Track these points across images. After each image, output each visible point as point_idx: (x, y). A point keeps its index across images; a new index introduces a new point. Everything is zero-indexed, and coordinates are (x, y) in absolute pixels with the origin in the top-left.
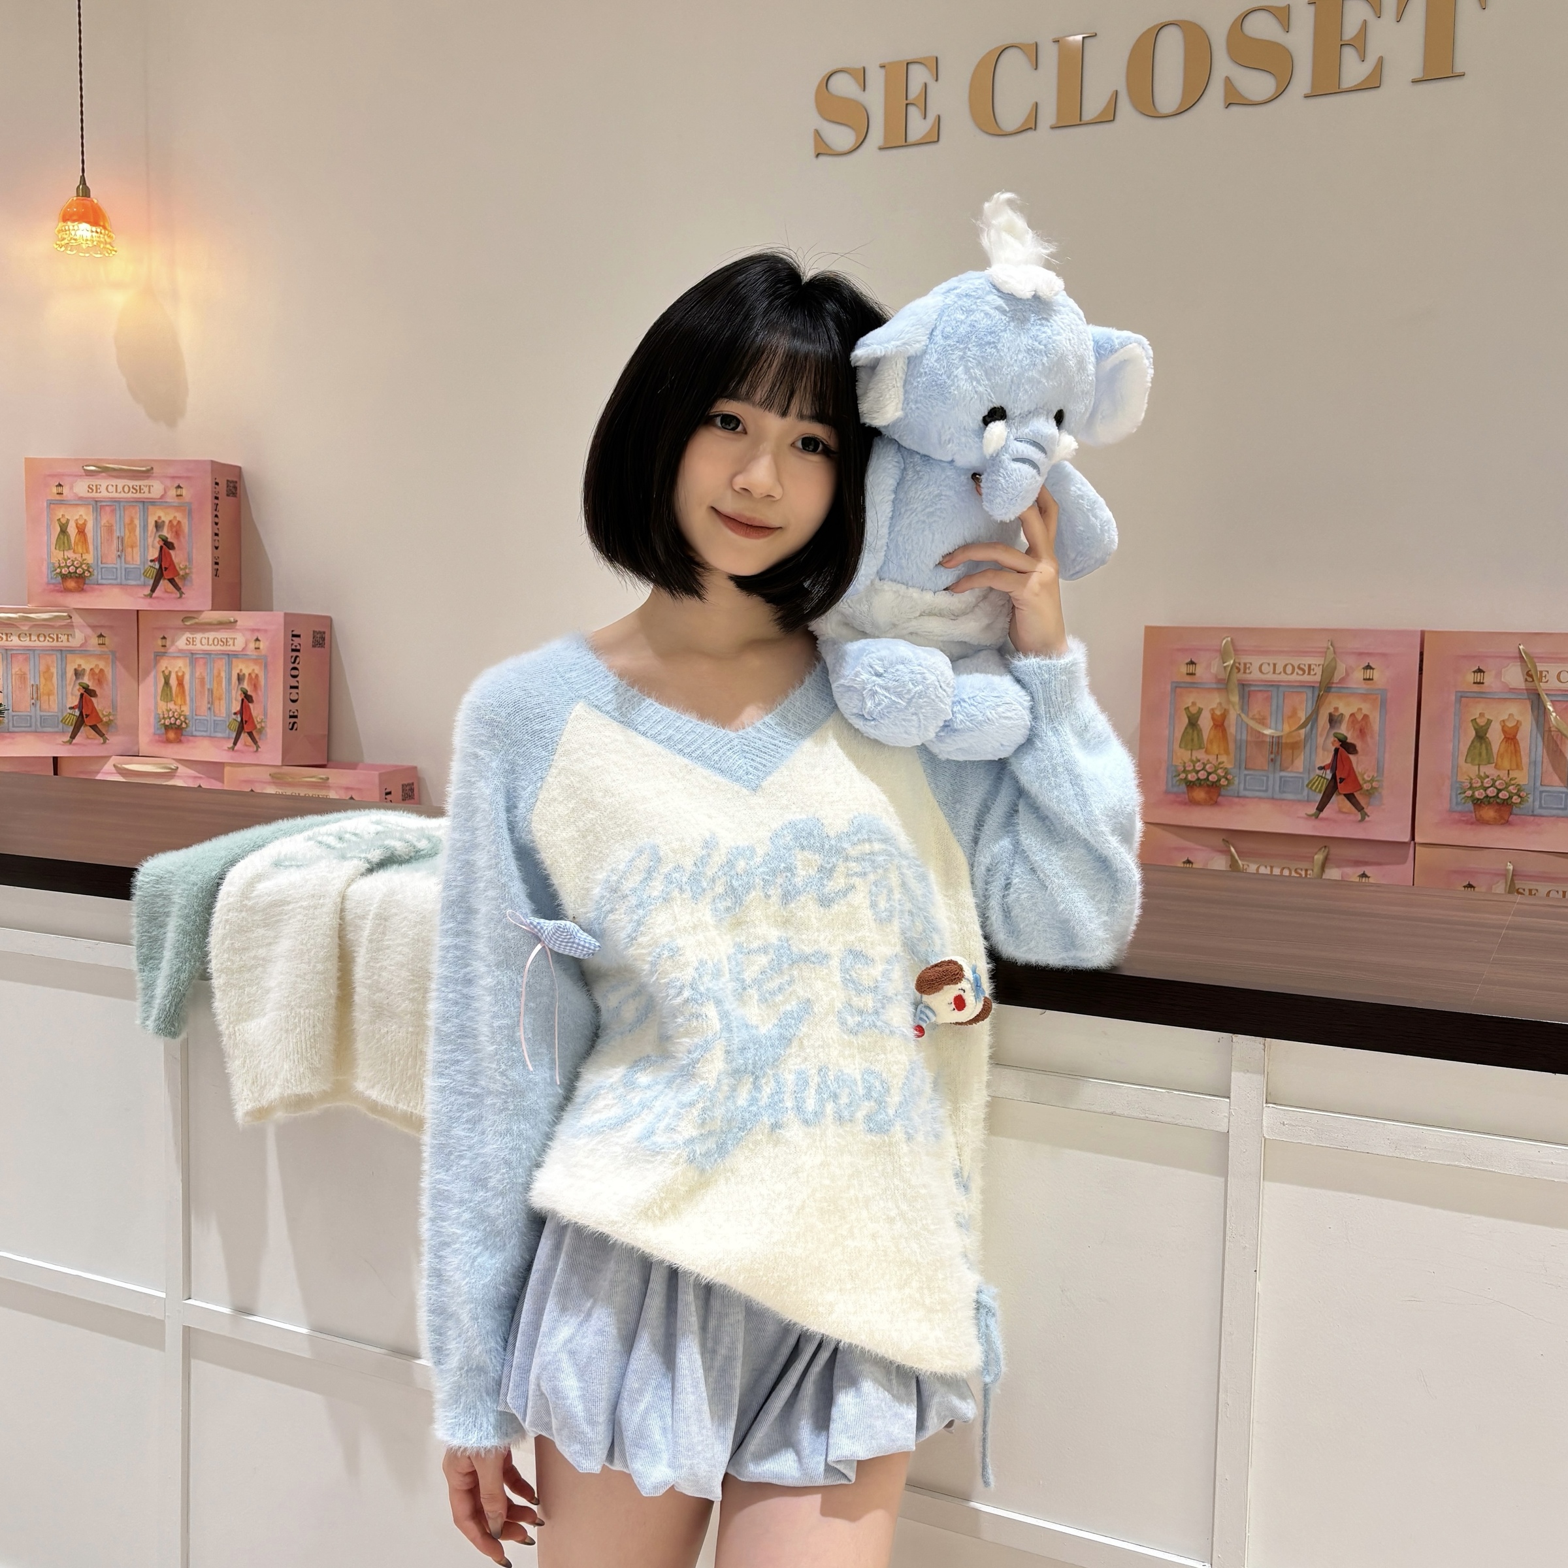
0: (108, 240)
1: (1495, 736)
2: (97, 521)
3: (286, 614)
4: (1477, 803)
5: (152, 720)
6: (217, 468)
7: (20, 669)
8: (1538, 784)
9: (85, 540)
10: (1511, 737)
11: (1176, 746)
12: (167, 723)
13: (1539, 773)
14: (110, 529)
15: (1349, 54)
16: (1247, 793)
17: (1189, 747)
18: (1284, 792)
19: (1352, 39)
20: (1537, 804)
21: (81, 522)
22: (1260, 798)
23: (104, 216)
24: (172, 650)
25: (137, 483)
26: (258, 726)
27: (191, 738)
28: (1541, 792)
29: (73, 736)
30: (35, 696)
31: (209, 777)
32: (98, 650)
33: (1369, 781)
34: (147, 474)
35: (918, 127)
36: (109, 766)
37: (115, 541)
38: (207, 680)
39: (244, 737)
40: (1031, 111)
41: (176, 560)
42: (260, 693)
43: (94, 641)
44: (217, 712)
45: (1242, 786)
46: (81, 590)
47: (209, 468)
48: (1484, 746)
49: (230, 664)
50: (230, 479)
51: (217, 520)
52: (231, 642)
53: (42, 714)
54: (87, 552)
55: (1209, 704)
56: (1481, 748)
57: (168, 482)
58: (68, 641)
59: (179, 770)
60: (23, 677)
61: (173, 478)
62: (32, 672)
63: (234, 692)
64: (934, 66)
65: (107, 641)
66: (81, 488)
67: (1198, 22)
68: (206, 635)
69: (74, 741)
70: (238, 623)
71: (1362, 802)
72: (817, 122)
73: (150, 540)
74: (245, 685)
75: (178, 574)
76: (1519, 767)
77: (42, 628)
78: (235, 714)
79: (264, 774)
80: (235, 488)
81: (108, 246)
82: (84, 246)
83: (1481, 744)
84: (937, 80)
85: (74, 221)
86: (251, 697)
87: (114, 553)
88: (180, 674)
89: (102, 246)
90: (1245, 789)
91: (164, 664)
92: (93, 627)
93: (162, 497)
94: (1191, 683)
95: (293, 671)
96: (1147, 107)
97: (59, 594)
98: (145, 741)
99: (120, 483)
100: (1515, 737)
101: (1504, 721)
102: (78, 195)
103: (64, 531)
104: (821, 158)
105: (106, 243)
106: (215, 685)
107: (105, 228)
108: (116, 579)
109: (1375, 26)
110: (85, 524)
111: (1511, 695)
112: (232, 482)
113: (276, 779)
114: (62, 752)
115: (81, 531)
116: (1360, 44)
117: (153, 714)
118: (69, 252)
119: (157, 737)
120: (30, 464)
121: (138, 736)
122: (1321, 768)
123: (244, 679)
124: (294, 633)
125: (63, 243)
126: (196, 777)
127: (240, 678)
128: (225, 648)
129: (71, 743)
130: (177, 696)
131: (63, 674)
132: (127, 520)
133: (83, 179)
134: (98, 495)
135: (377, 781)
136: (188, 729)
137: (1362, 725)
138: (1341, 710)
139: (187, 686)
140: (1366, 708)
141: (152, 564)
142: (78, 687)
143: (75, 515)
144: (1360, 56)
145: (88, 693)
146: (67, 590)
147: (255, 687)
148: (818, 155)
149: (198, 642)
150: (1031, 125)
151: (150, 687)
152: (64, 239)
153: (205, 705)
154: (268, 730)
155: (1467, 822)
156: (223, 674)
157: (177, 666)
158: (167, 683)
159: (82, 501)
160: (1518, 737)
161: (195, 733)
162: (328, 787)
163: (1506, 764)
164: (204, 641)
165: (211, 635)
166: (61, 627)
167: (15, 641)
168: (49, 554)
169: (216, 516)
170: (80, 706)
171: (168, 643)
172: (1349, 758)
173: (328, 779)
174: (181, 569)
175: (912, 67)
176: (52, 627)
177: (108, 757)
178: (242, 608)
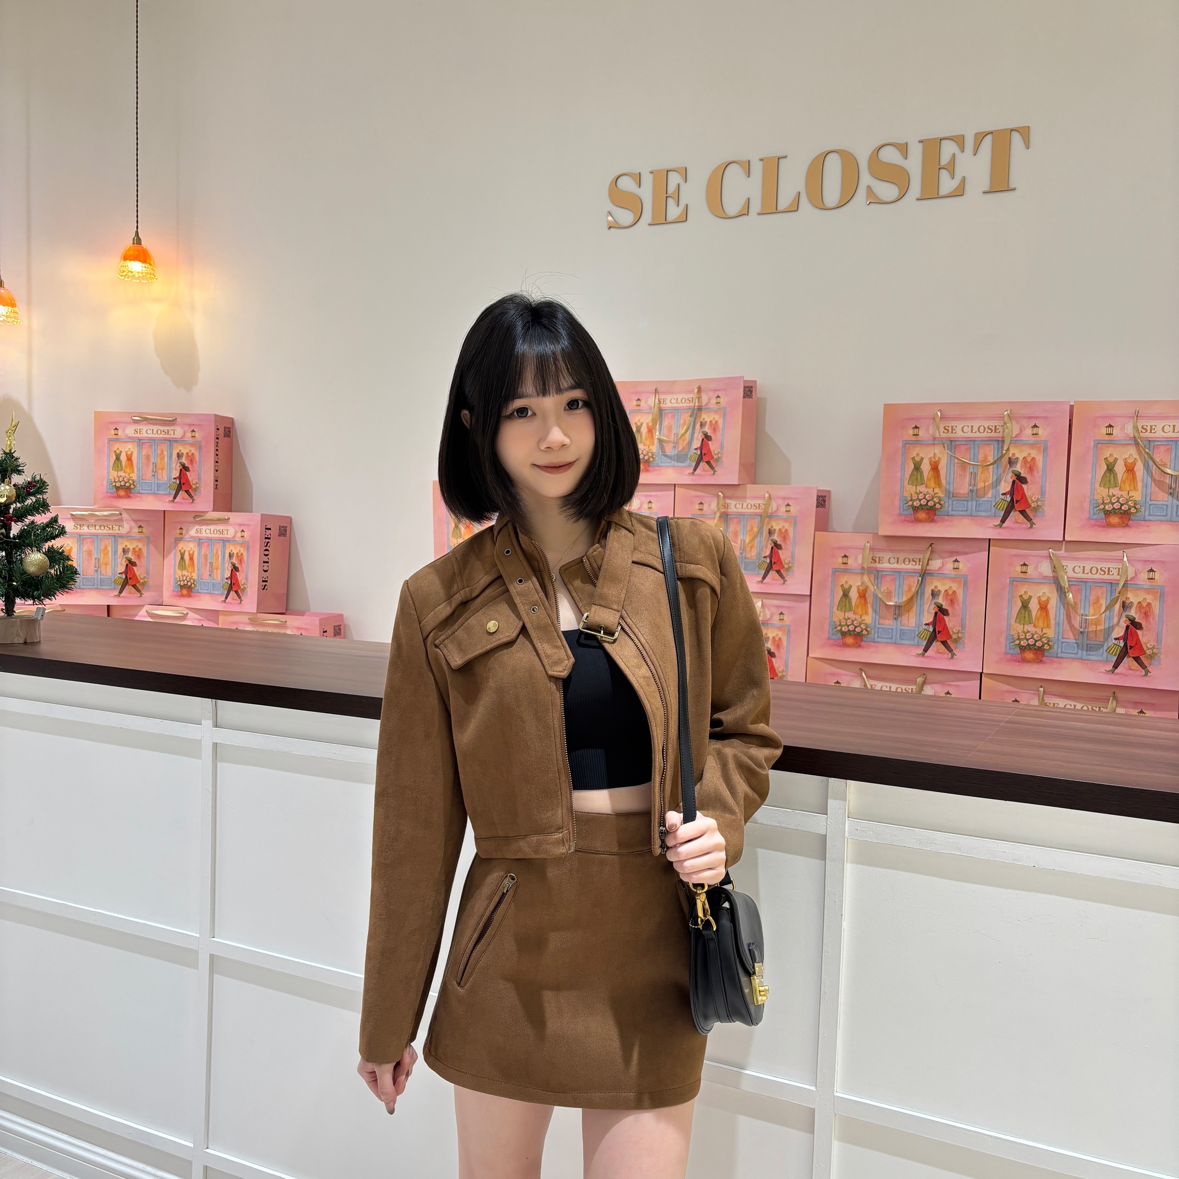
0: (152, 272)
1: (1034, 606)
2: (139, 452)
3: (262, 515)
4: (1023, 649)
5: (172, 582)
6: (218, 419)
7: (88, 548)
8: (1060, 637)
9: (132, 465)
10: (1044, 607)
11: (835, 609)
12: (182, 583)
13: (1061, 630)
14: (148, 457)
15: (944, 174)
16: (880, 640)
17: (843, 610)
18: (903, 639)
19: (945, 165)
20: (1059, 650)
21: (129, 453)
22: (888, 643)
23: (149, 256)
24: (187, 536)
25: (166, 428)
26: (242, 587)
27: (197, 594)
28: (1062, 643)
29: (121, 592)
30: (97, 565)
31: (209, 620)
32: (139, 536)
33: (956, 633)
34: (172, 422)
35: (674, 212)
36: (143, 612)
37: (151, 465)
38: (209, 557)
39: (232, 593)
40: (746, 202)
41: (190, 479)
42: (243, 565)
43: (136, 530)
44: (215, 576)
45: (876, 635)
46: (128, 496)
47: (214, 419)
48: (1027, 612)
49: (224, 546)
50: (227, 426)
51: (217, 453)
52: (225, 532)
53: (102, 577)
54: (133, 472)
55: (855, 583)
56: (1025, 614)
57: (186, 428)
58: (119, 530)
59: (189, 615)
60: (90, 553)
61: (190, 425)
62: (96, 549)
63: (226, 565)
64: (684, 173)
65: (144, 531)
66: (130, 431)
67: (851, 151)
68: (209, 527)
69: (121, 595)
70: (230, 520)
71: (952, 646)
72: (611, 207)
73: (174, 465)
74: (234, 560)
75: (192, 488)
76: (1048, 626)
77: (103, 521)
78: (227, 579)
79: (245, 619)
80: (230, 431)
81: (152, 276)
82: (137, 276)
83: (1025, 611)
84: (686, 182)
85: (131, 260)
86: (238, 568)
87: (150, 473)
88: (191, 552)
89: (148, 276)
90: (878, 637)
91: (181, 546)
92: (135, 521)
93: (182, 437)
94: (845, 569)
95: (266, 552)
96: (819, 204)
97: (115, 499)
98: (167, 595)
99: (155, 428)
100: (1046, 607)
101: (1039, 597)
102: (133, 244)
103: (118, 458)
104: (612, 230)
105: (151, 274)
106: (214, 559)
107: (150, 264)
108: (151, 490)
109: (960, 157)
110: (132, 454)
111: (1043, 580)
112: (228, 428)
113: (253, 622)
114: (113, 602)
115: (129, 459)
116: (951, 168)
117: (173, 578)
118: (126, 279)
119: (175, 593)
120: (98, 415)
121: (162, 592)
122: (926, 624)
123: (233, 557)
124: (267, 527)
125: (124, 274)
126: (200, 620)
127: (231, 556)
128: (221, 536)
129: (119, 596)
130: (189, 566)
131: (116, 552)
132: (159, 452)
133: (137, 233)
134: (141, 435)
135: (318, 623)
136: (196, 588)
137: (952, 598)
138: (939, 588)
139: (196, 561)
140: (954, 586)
141: (174, 481)
142: (125, 560)
143: (126, 448)
144: (951, 177)
145: (131, 564)
146: (119, 497)
147: (241, 562)
148: (610, 228)
149: (203, 531)
150: (745, 212)
151: (172, 560)
152: (124, 272)
153: (208, 573)
154: (248, 589)
155: (1016, 661)
156: (220, 553)
157: (189, 547)
158: (182, 558)
159: (131, 439)
160: (1048, 607)
161: (200, 591)
162: (286, 628)
163: (1041, 624)
164: (208, 531)
165: (212, 527)
166: (115, 521)
167: (85, 529)
168: (108, 472)
169: (217, 450)
170: (126, 572)
171: (184, 532)
172: (943, 618)
173: (286, 622)
174: (194, 484)
175: (670, 173)
176: (110, 520)
177: (144, 605)
178: (232, 510)
